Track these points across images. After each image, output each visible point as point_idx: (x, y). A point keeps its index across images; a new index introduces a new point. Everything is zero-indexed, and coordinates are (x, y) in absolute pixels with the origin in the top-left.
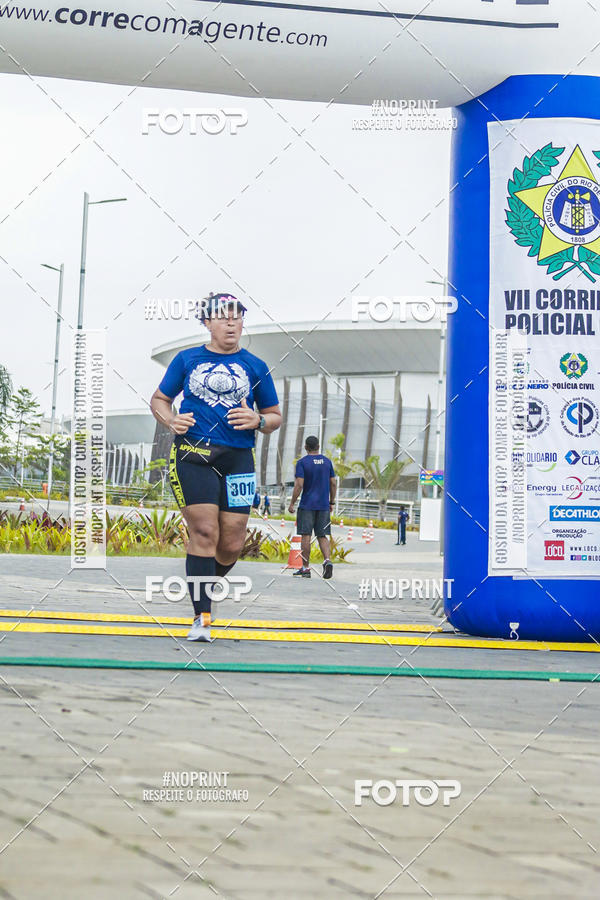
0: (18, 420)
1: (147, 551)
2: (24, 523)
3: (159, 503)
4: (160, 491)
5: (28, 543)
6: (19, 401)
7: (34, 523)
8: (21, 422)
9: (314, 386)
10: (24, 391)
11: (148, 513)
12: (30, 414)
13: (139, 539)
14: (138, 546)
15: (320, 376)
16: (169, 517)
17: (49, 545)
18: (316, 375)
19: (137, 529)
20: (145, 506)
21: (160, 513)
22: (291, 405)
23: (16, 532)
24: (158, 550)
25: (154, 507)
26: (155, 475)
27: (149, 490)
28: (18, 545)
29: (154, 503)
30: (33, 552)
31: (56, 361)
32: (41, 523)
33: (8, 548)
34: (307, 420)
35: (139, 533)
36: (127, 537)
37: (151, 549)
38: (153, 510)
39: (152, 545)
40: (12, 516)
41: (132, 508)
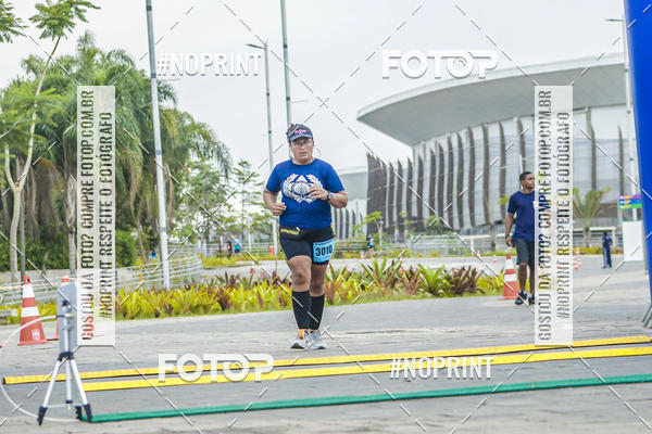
0: (240, 190)
1: (372, 297)
2: (256, 283)
3: (379, 252)
4: (377, 241)
5: (261, 302)
6: (240, 173)
7: (265, 283)
8: (244, 192)
9: (511, 129)
10: (243, 163)
11: (369, 263)
12: (250, 184)
13: (363, 287)
14: (363, 293)
15: (515, 119)
16: (388, 265)
17: (280, 301)
18: (512, 118)
19: (360, 278)
21: (380, 261)
22: (491, 150)
23: (249, 292)
24: (382, 295)
26: (372, 228)
28: (252, 304)
30: (267, 309)
31: (270, 132)
32: (271, 281)
33: (243, 308)
34: (508, 161)
35: (363, 281)
36: (352, 287)
37: (375, 295)
38: (373, 259)
39: (375, 291)
40: (244, 279)
41: (355, 260)
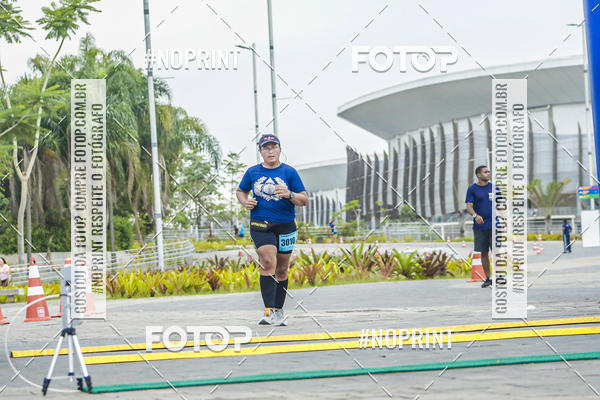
0: (229, 179)
1: (350, 279)
2: (243, 266)
3: (357, 237)
4: (355, 227)
5: (248, 283)
6: (229, 164)
7: (251, 266)
8: (233, 182)
9: (478, 125)
10: (232, 155)
11: (348, 247)
13: (342, 270)
14: (342, 276)
15: (483, 116)
16: (366, 249)
18: (479, 115)
19: (339, 261)
20: (345, 242)
21: (357, 245)
23: (237, 274)
24: (359, 277)
25: (352, 242)
26: (351, 215)
27: (346, 228)
28: (240, 285)
29: (352, 238)
31: (257, 126)
33: (232, 288)
34: (476, 154)
35: (342, 265)
36: (332, 269)
37: (353, 277)
38: (351, 244)
39: (353, 273)
40: (233, 262)
